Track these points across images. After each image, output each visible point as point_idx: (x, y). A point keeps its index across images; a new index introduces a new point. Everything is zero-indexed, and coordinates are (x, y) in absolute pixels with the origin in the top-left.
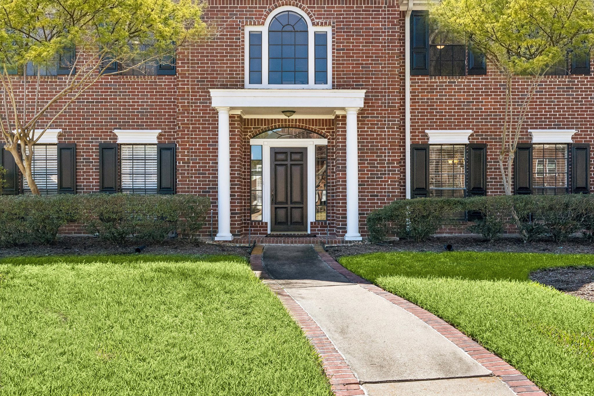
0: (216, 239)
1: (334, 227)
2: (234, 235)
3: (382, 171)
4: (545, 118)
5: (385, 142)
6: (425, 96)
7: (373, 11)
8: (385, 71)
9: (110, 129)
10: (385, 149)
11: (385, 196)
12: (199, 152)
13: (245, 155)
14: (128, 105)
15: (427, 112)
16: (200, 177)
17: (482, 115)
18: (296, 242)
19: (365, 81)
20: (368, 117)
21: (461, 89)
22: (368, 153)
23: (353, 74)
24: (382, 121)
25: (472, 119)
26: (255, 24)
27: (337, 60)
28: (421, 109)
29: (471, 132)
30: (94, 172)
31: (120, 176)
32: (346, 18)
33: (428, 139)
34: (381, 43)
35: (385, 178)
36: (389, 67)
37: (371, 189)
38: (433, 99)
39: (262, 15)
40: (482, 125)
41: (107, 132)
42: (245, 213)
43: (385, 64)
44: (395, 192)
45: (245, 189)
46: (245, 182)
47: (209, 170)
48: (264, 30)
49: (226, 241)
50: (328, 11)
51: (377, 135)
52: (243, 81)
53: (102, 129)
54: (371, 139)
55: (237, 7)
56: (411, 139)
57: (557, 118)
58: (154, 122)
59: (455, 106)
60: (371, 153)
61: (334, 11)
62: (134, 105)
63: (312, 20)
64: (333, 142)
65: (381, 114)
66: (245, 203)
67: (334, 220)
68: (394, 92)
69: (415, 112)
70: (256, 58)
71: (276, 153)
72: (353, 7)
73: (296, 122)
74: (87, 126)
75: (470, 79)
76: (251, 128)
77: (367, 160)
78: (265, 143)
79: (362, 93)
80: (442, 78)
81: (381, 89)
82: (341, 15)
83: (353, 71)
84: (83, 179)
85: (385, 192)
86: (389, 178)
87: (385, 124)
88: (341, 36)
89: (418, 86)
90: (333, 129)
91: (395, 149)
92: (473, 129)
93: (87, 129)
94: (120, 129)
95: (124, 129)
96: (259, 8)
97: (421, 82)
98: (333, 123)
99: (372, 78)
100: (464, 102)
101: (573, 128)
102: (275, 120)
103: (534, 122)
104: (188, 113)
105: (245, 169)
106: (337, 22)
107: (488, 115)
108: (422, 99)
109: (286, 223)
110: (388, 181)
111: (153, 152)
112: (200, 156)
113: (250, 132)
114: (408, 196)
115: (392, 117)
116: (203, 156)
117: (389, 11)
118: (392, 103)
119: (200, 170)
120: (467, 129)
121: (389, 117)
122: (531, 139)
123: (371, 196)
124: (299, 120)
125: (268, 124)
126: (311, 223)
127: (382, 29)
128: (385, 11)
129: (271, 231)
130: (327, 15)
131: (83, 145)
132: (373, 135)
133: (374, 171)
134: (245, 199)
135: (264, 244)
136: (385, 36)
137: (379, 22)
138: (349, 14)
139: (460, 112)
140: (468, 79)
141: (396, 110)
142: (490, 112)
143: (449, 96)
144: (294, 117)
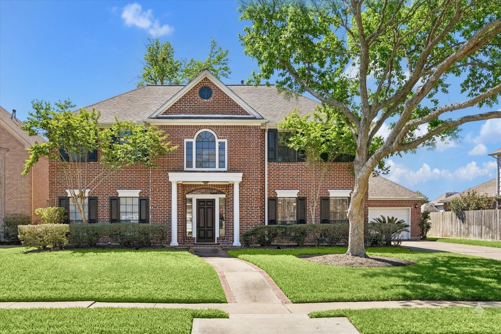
0: (171, 245)
1: (228, 240)
2: (179, 243)
3: (252, 211)
4: (336, 184)
5: (253, 197)
6: (275, 172)
7: (248, 132)
8: (254, 162)
9: (114, 189)
10: (253, 201)
11: (253, 224)
12: (161, 202)
13: (183, 203)
14: (124, 177)
15: (276, 181)
16: (162, 215)
17: (304, 183)
18: (209, 247)
19: (244, 167)
20: (245, 185)
21: (294, 169)
22: (245, 203)
23: (238, 163)
24: (252, 187)
25: (299, 184)
26: (189, 138)
27: (230, 156)
28: (273, 179)
29: (298, 191)
30: (107, 212)
31: (120, 213)
32: (234, 135)
33: (277, 195)
34: (252, 148)
35: (253, 215)
36: (255, 160)
37: (247, 220)
38: (279, 174)
39: (193, 133)
40: (304, 188)
41: (113, 191)
42: (183, 233)
43: (253, 158)
44: (258, 222)
45: (183, 220)
46: (183, 217)
47: (166, 211)
48: (194, 141)
49: (176, 246)
50: (225, 132)
51: (250, 194)
52: (183, 167)
53: (111, 189)
54: (246, 196)
55: (180, 130)
56: (268, 195)
57: (342, 184)
58: (137, 186)
59: (290, 178)
60: (246, 203)
61: (229, 132)
62: (127, 177)
63: (218, 136)
64: (228, 196)
65: (252, 183)
66: (183, 227)
67: (228, 236)
68: (258, 172)
69: (270, 181)
70: (190, 155)
71: (199, 202)
72: (238, 130)
73: (209, 186)
74: (103, 188)
75: (298, 164)
76: (186, 189)
77: (244, 206)
78: (194, 197)
79: (241, 175)
80: (284, 163)
81: (252, 171)
82: (232, 133)
83: (238, 162)
84: (101, 215)
85: (253, 222)
86: (255, 215)
87: (254, 188)
88: (232, 144)
89: (272, 167)
90: (228, 189)
91: (258, 201)
92: (299, 190)
93: (103, 189)
94: (120, 189)
95: (122, 189)
96: (191, 130)
97: (273, 166)
98: (228, 186)
99: (247, 165)
100: (295, 176)
101: (350, 189)
102: (199, 185)
103: (331, 186)
104: (156, 183)
105: (183, 210)
106: (230, 137)
107: (307, 183)
108: (273, 174)
109: (204, 238)
110: (255, 217)
111: (136, 202)
112: (162, 204)
113: (186, 191)
114: (266, 224)
115: (257, 185)
116: (163, 204)
117: (255, 132)
118: (257, 178)
119: (162, 211)
120: (297, 190)
121: (255, 185)
122: (329, 195)
123: (246, 224)
124: (211, 185)
125: (195, 187)
126: (217, 238)
127: (252, 141)
128: (253, 132)
129: (197, 242)
130: (225, 133)
131: (101, 198)
132: (248, 194)
133: (248, 211)
134: (183, 226)
135: (194, 248)
136: (253, 144)
137: (250, 137)
138: (236, 133)
139: (293, 181)
140: (297, 164)
141: (259, 181)
142: (309, 181)
143: (288, 172)
144: (209, 183)
